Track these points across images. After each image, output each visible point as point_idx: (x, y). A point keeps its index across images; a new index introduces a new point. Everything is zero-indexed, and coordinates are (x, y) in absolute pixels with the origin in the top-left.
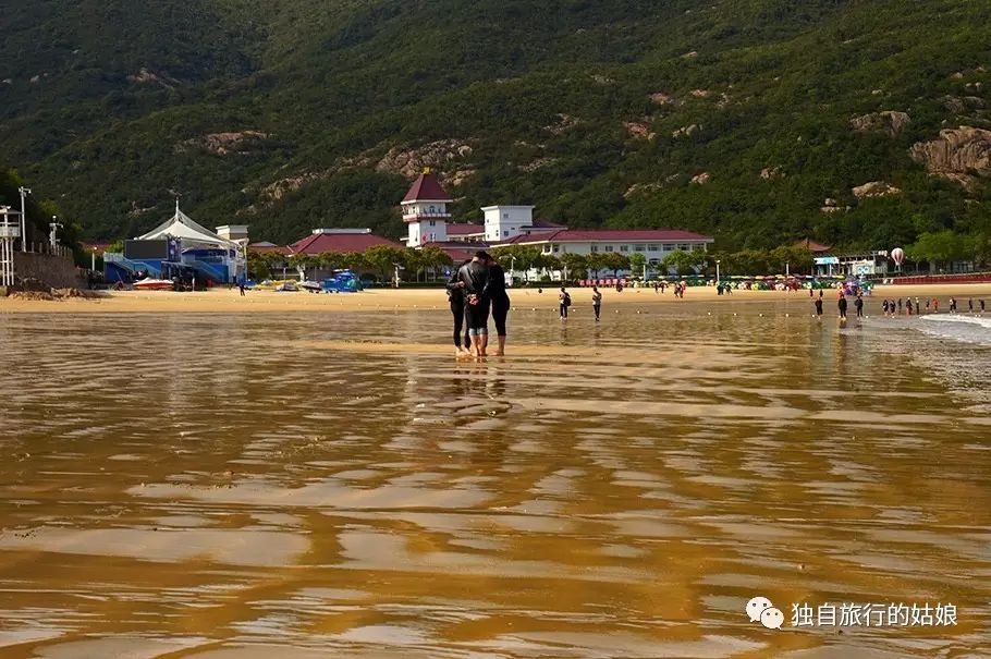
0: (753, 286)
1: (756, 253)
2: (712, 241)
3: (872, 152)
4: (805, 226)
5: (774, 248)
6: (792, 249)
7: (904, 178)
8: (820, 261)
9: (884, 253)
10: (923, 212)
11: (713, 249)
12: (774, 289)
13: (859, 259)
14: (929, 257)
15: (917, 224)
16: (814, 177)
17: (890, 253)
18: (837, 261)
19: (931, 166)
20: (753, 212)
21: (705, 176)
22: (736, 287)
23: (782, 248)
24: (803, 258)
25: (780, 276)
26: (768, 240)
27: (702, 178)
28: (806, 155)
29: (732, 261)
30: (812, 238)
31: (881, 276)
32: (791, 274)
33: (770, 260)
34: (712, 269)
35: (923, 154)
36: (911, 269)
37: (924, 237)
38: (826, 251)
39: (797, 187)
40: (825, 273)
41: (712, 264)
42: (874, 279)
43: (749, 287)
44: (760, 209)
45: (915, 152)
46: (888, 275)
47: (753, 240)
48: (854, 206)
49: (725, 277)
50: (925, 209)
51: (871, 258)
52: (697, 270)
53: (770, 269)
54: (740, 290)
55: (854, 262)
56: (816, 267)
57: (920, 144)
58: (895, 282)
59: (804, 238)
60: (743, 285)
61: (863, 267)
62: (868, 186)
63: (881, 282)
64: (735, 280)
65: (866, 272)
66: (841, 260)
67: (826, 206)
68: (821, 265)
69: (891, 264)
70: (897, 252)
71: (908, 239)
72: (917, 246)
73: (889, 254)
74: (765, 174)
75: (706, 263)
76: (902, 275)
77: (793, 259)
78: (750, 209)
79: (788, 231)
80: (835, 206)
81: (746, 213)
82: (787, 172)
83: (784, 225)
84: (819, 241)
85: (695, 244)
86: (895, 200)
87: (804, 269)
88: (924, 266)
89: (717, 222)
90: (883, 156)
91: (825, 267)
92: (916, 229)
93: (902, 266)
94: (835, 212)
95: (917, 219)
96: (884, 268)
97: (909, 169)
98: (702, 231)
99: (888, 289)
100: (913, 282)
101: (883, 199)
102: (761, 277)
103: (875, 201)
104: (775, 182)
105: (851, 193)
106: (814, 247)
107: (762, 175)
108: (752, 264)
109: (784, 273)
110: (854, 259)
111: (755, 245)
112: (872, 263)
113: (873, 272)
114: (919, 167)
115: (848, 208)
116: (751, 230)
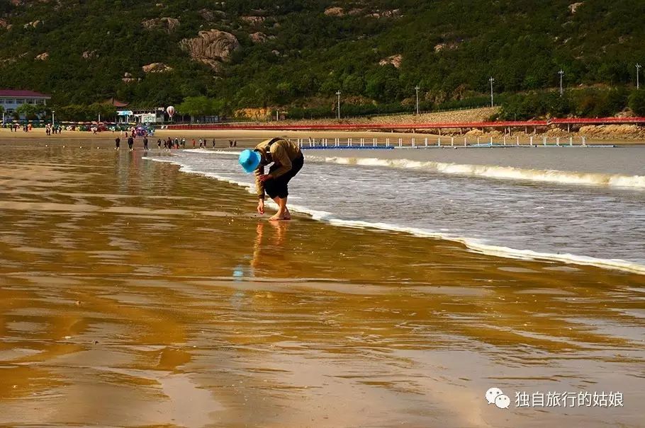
0: (76, 128)
1: (79, 107)
2: (50, 98)
3: (155, 44)
4: (111, 90)
5: (90, 103)
6: (102, 105)
7: (176, 60)
8: (121, 113)
9: (162, 109)
10: (187, 83)
11: (50, 103)
12: (90, 130)
13: (146, 112)
14: (190, 112)
15: (183, 91)
16: (117, 59)
17: (166, 108)
18: (132, 114)
19: (193, 55)
20: (77, 80)
21: (45, 55)
22: (65, 129)
23: (96, 104)
24: (110, 111)
25: (94, 123)
26: (87, 99)
27: (44, 56)
28: (113, 45)
29: (63, 111)
30: (116, 98)
31: (160, 123)
32: (101, 121)
33: (88, 112)
34: (50, 117)
35: (188, 46)
36: (179, 120)
37: (187, 99)
38: (125, 107)
39: (106, 65)
40: (124, 121)
41: (49, 113)
42: (155, 126)
43: (73, 129)
44: (82, 78)
45: (183, 44)
46: (165, 124)
47: (77, 98)
48: (143, 78)
49: (58, 122)
50: (189, 81)
51: (154, 112)
52: (39, 117)
53: (88, 117)
54: (67, 131)
55: (143, 115)
56: (118, 117)
57: (186, 40)
58: (169, 128)
59: (110, 98)
60: (69, 128)
61: (148, 118)
62: (152, 65)
63: (160, 128)
64: (64, 124)
65: (150, 121)
66: (135, 113)
67: (125, 77)
68: (121, 116)
69: (166, 116)
70: (170, 108)
71: (177, 101)
72: (183, 105)
73: (165, 110)
74: (85, 55)
75: (45, 113)
76: (173, 123)
77: (103, 111)
78: (75, 78)
79: (100, 93)
80: (130, 77)
81: (72, 80)
82: (100, 55)
83: (97, 89)
84: (120, 100)
85: (39, 100)
86: (169, 75)
87: (110, 118)
88: (187, 118)
89: (53, 85)
90: (163, 47)
91: (124, 117)
92: (183, 94)
93: (173, 118)
94: (131, 81)
95: (184, 88)
96: (162, 118)
97: (179, 56)
98: (42, 91)
99: (164, 132)
100: (180, 128)
101: (161, 74)
102: (82, 123)
103: (157, 75)
104: (92, 61)
105: (142, 69)
106: (117, 104)
107: (84, 56)
108: (76, 114)
109: (97, 121)
110: (143, 112)
111: (78, 101)
112: (154, 115)
113: (155, 121)
114: (185, 55)
115: (139, 79)
116: (76, 91)
